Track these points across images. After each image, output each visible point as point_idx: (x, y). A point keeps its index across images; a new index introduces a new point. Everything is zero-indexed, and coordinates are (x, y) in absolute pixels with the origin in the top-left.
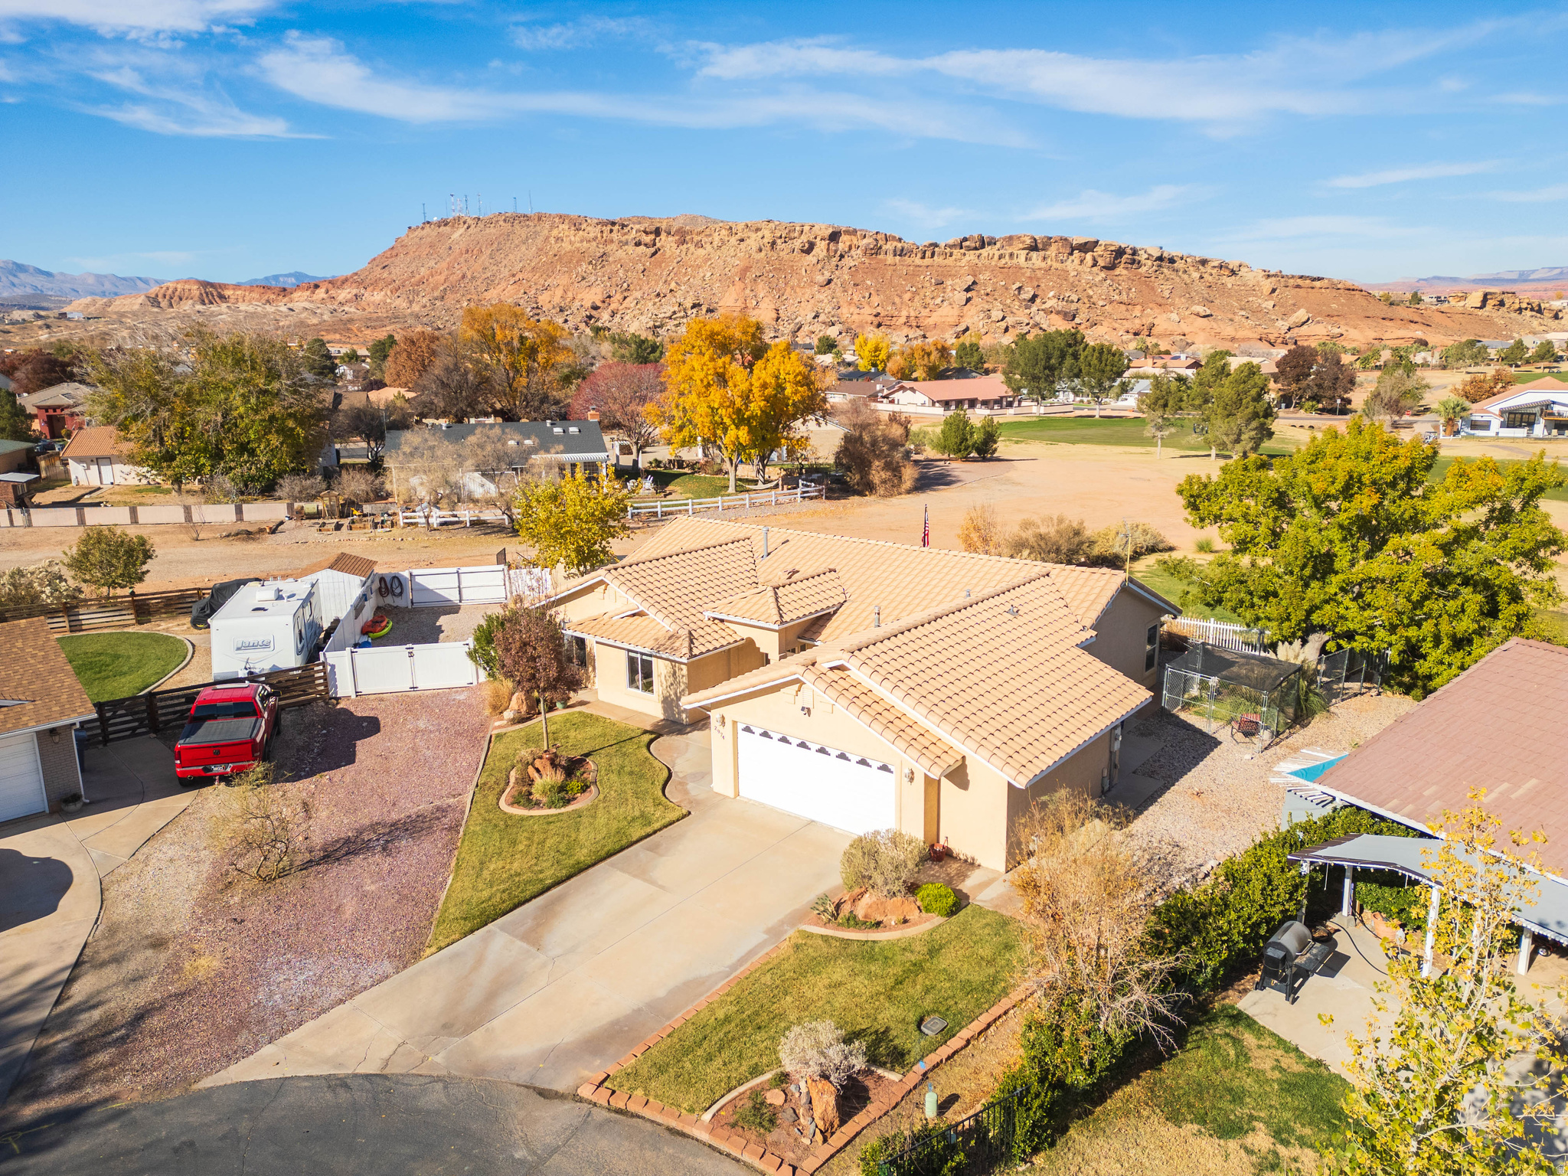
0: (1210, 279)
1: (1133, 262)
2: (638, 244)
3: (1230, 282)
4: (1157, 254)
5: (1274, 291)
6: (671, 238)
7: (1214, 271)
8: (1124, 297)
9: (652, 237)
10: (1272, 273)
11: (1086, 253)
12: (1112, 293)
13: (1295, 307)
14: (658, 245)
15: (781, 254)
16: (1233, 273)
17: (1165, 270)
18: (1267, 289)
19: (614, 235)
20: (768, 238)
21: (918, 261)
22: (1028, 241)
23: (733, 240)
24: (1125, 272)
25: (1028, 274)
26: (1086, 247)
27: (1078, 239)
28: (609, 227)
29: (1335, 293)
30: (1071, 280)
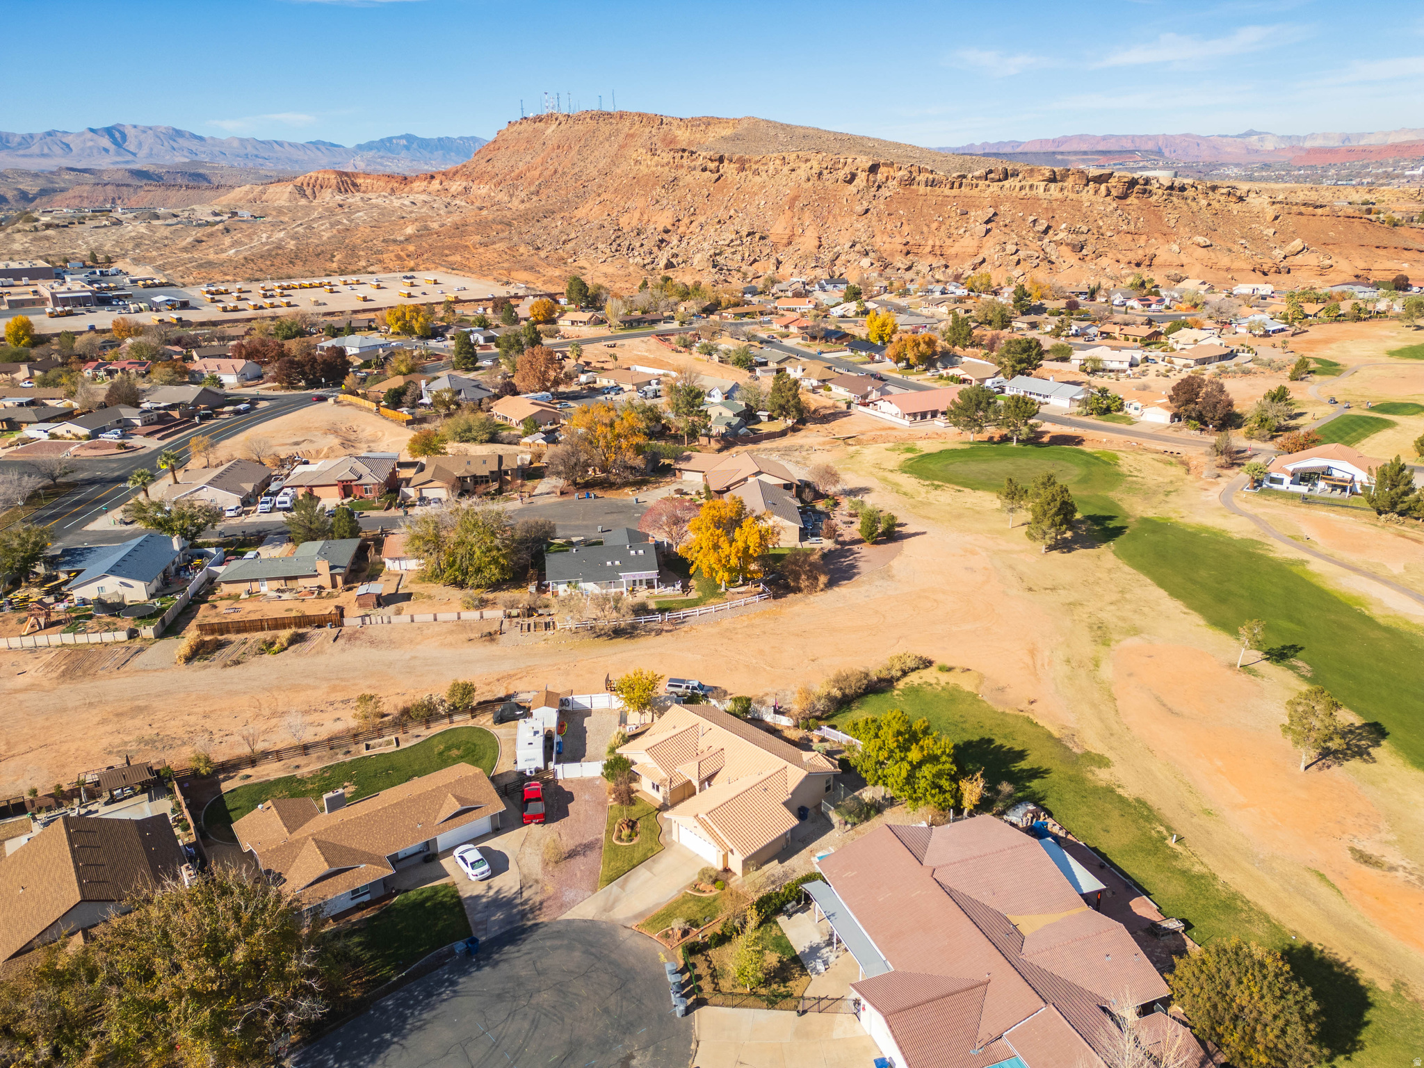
0: (1217, 206)
1: (1145, 191)
2: (704, 170)
3: (1236, 209)
4: (1168, 183)
5: (1276, 218)
6: (732, 165)
7: (1222, 198)
8: (1132, 227)
9: (717, 164)
10: (1277, 200)
11: (1101, 184)
12: (1121, 223)
13: (1294, 234)
14: (721, 171)
15: (827, 183)
16: (1241, 199)
18: (1270, 216)
19: (684, 161)
20: (816, 170)
21: (947, 191)
22: (1047, 174)
23: (786, 169)
24: (1136, 201)
25: (1045, 206)
26: (1103, 179)
27: (1095, 171)
28: (680, 154)
29: (1334, 220)
30: (1084, 211)
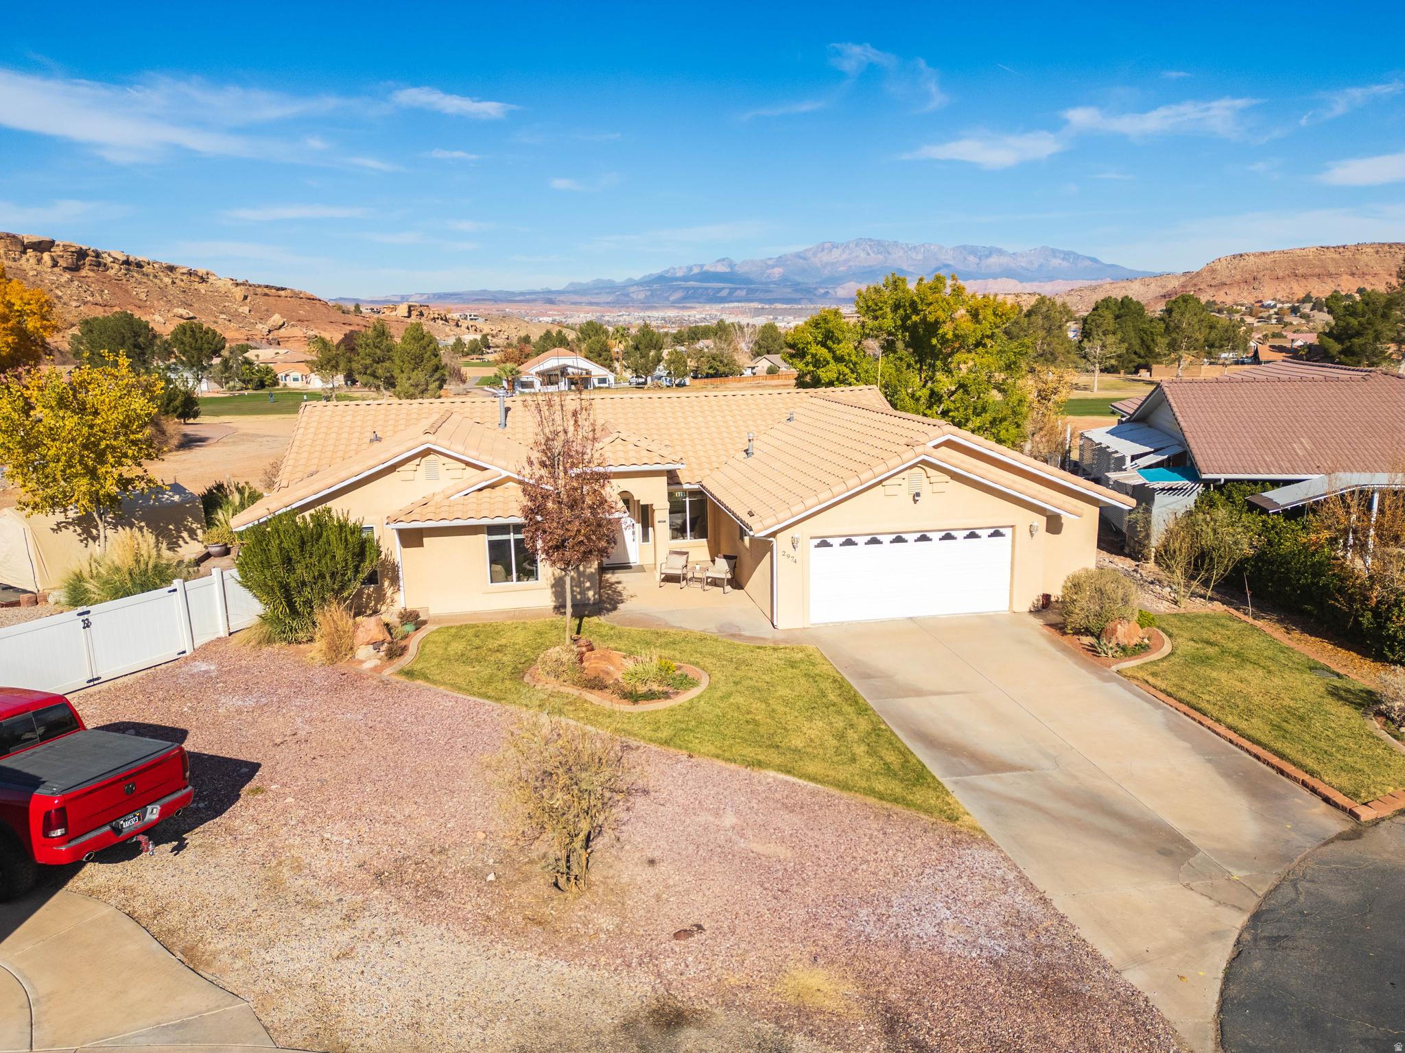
0: (182, 284)
1: (99, 264)
3: (202, 288)
4: (122, 258)
5: (246, 298)
7: (185, 277)
8: (98, 298)
10: (239, 281)
11: (42, 252)
12: (83, 294)
13: (269, 313)
16: (203, 280)
17: (135, 274)
18: (239, 295)
24: (91, 274)
26: (42, 247)
27: (30, 236)
30: (32, 279)
